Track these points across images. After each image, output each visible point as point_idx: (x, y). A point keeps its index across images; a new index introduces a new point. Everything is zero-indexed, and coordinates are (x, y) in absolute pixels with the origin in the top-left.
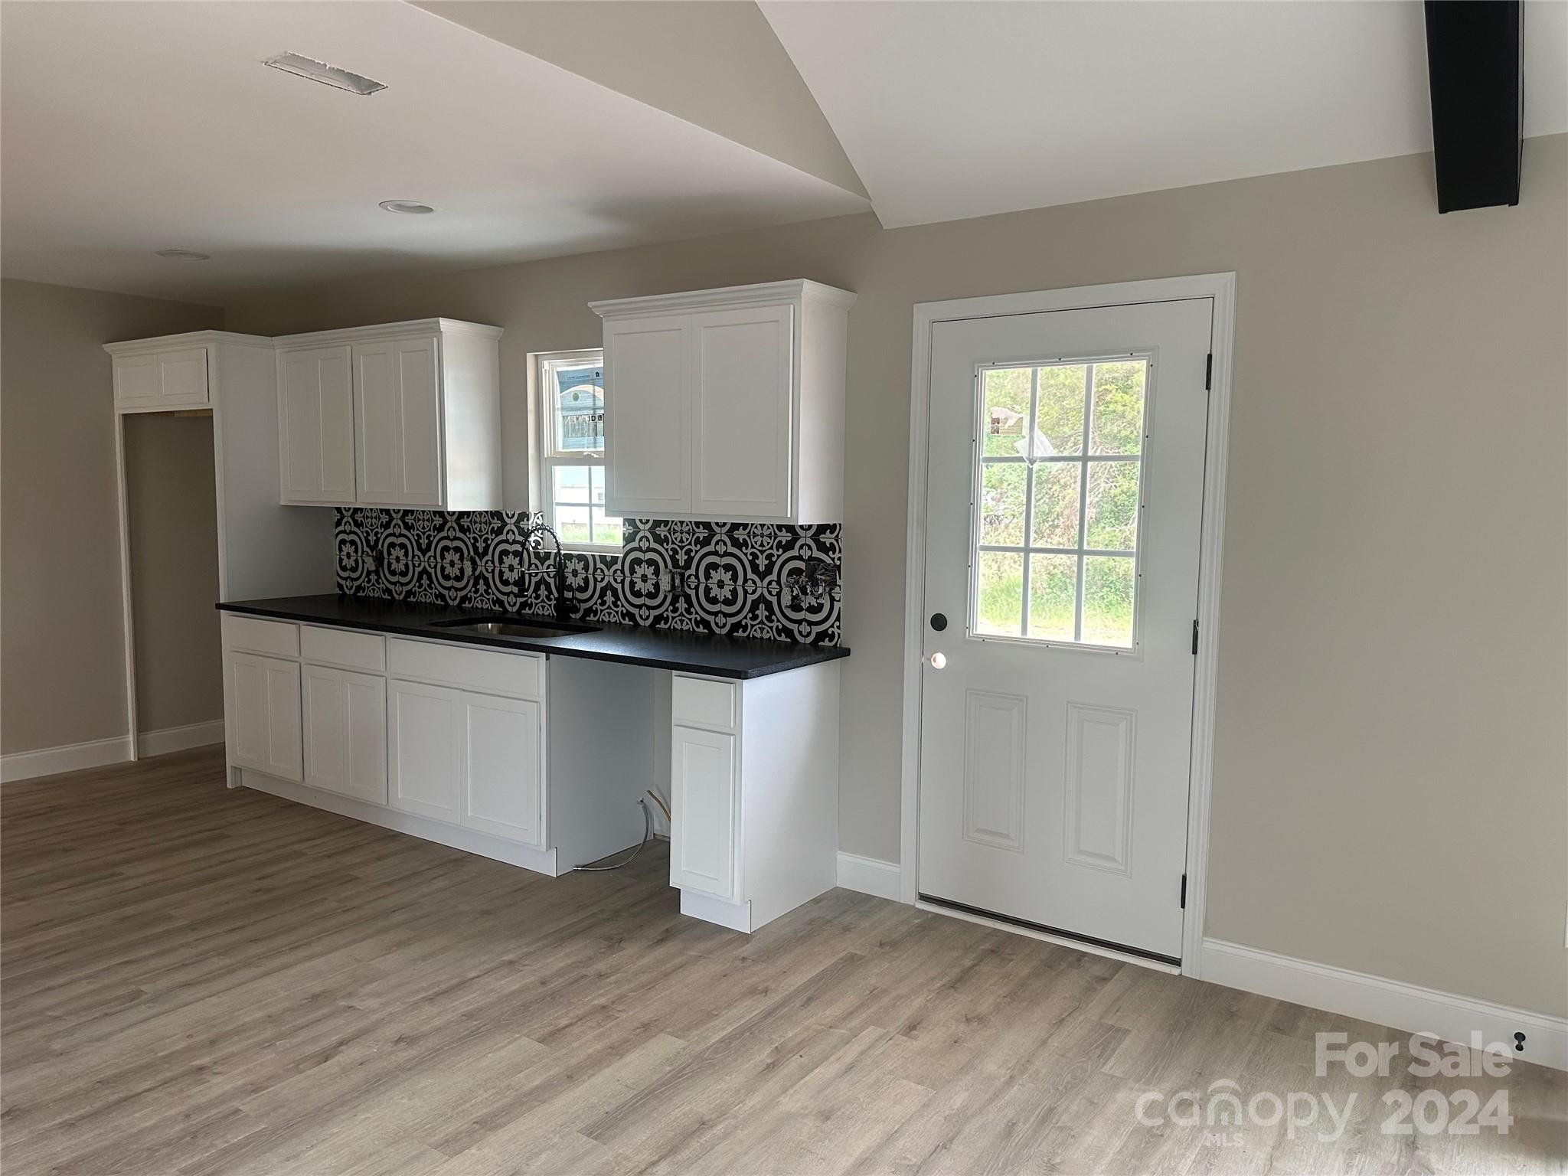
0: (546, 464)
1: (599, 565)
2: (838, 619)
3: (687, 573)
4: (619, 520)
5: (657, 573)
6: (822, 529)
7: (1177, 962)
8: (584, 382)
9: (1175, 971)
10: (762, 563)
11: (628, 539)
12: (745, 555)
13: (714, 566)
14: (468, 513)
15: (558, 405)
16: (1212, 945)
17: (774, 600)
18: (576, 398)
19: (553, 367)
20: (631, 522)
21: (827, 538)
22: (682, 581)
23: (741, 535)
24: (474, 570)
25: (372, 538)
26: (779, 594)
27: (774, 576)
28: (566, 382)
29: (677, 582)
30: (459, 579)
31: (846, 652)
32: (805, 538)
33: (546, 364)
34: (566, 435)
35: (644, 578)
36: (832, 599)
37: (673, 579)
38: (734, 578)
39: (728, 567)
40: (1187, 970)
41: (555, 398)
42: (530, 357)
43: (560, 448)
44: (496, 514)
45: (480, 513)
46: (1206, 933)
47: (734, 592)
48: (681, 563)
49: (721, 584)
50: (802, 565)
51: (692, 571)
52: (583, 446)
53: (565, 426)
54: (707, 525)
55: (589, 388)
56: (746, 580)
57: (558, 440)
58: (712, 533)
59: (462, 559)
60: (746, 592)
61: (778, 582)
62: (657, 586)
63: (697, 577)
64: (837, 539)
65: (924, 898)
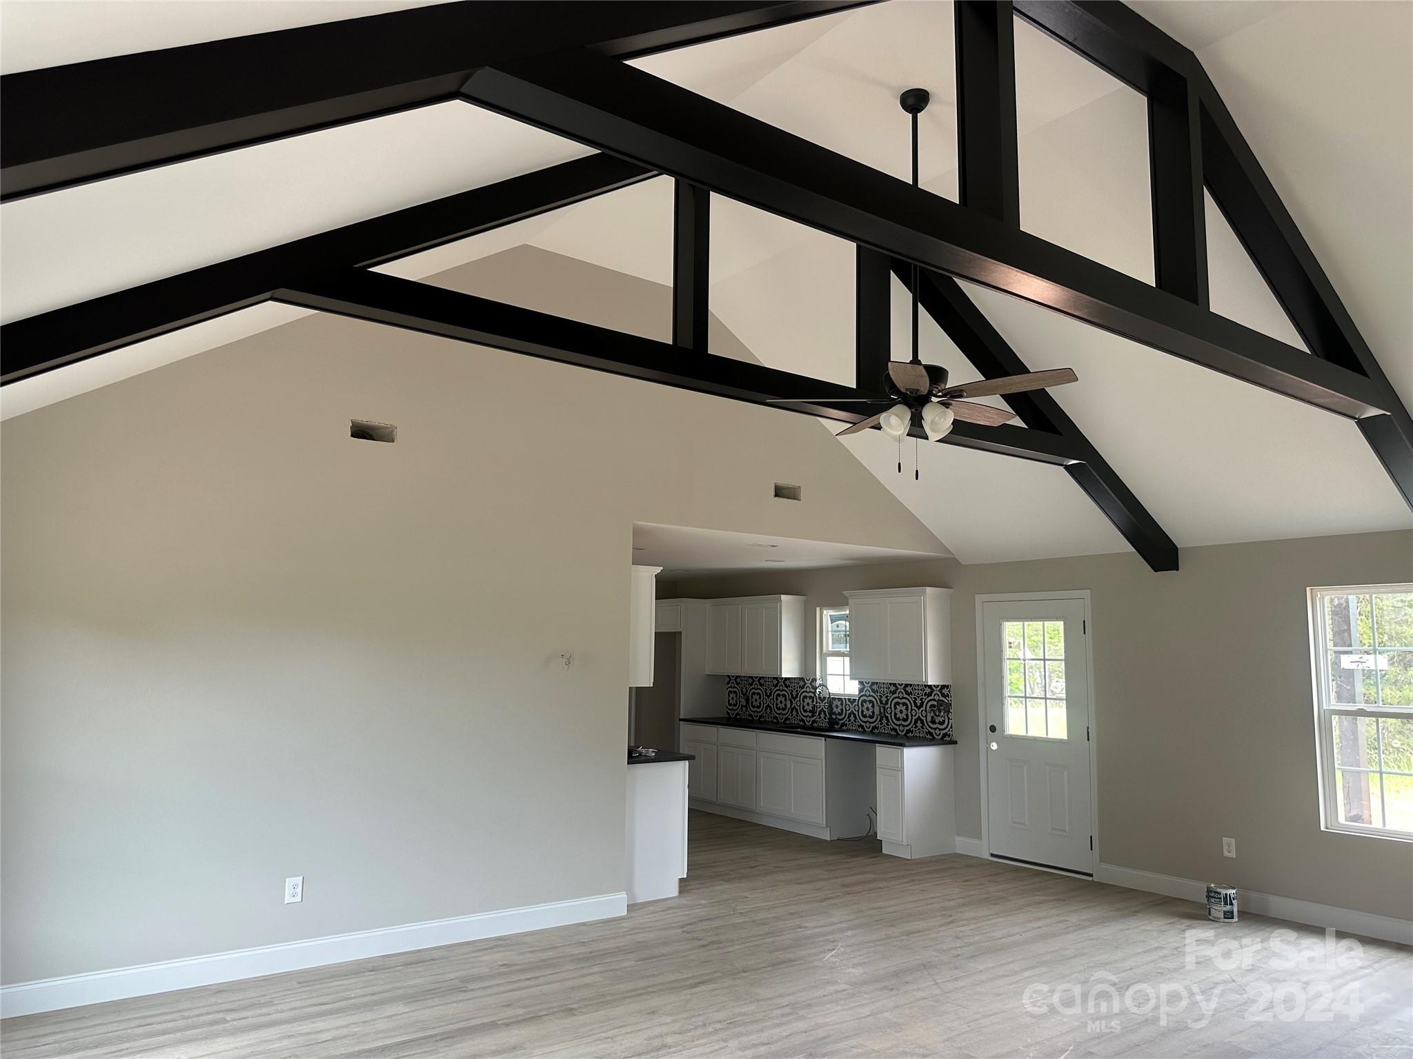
0: (824, 657)
1: (848, 703)
2: (951, 727)
3: (887, 706)
4: (857, 682)
5: (873, 706)
6: (943, 687)
7: (1091, 875)
8: (843, 620)
9: (1090, 879)
10: (918, 702)
11: (860, 691)
12: (911, 698)
13: (898, 703)
14: (789, 679)
15: (830, 629)
16: (1103, 866)
17: (924, 719)
18: (838, 626)
19: (828, 613)
20: (861, 683)
21: (945, 691)
22: (884, 710)
23: (909, 689)
24: (791, 705)
25: (744, 690)
26: (926, 716)
27: (924, 708)
28: (833, 619)
29: (882, 710)
30: (784, 709)
31: (956, 743)
32: (936, 691)
33: (825, 612)
34: (833, 643)
35: (868, 709)
36: (949, 718)
37: (880, 709)
38: (907, 709)
39: (904, 704)
40: (1095, 878)
41: (828, 625)
42: (818, 609)
43: (830, 649)
44: (802, 679)
45: (794, 678)
46: (1101, 861)
47: (907, 715)
48: (884, 702)
49: (901, 712)
50: (936, 703)
51: (889, 706)
52: (840, 648)
53: (833, 639)
54: (894, 685)
55: (843, 622)
56: (912, 710)
57: (829, 645)
58: (897, 689)
59: (786, 700)
60: (912, 715)
61: (926, 711)
62: (873, 712)
63: (891, 708)
64: (949, 691)
65: (993, 855)
